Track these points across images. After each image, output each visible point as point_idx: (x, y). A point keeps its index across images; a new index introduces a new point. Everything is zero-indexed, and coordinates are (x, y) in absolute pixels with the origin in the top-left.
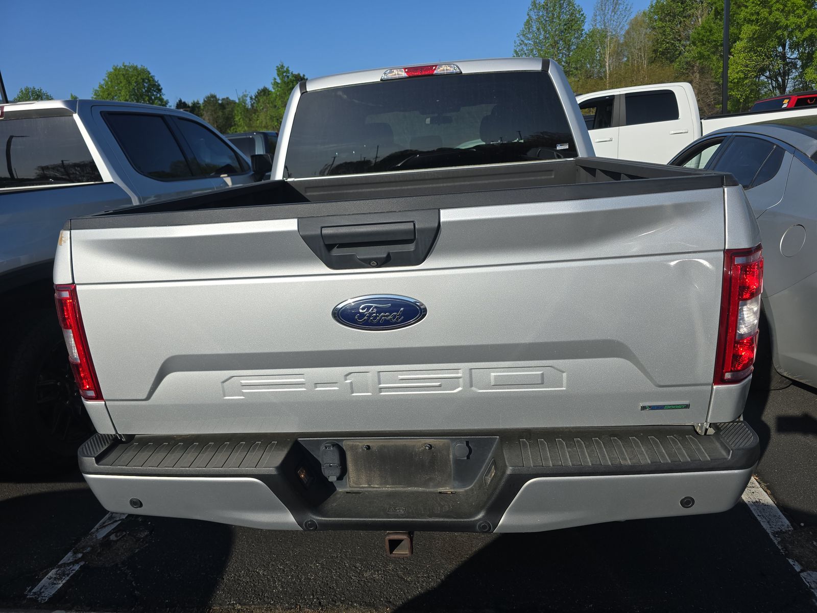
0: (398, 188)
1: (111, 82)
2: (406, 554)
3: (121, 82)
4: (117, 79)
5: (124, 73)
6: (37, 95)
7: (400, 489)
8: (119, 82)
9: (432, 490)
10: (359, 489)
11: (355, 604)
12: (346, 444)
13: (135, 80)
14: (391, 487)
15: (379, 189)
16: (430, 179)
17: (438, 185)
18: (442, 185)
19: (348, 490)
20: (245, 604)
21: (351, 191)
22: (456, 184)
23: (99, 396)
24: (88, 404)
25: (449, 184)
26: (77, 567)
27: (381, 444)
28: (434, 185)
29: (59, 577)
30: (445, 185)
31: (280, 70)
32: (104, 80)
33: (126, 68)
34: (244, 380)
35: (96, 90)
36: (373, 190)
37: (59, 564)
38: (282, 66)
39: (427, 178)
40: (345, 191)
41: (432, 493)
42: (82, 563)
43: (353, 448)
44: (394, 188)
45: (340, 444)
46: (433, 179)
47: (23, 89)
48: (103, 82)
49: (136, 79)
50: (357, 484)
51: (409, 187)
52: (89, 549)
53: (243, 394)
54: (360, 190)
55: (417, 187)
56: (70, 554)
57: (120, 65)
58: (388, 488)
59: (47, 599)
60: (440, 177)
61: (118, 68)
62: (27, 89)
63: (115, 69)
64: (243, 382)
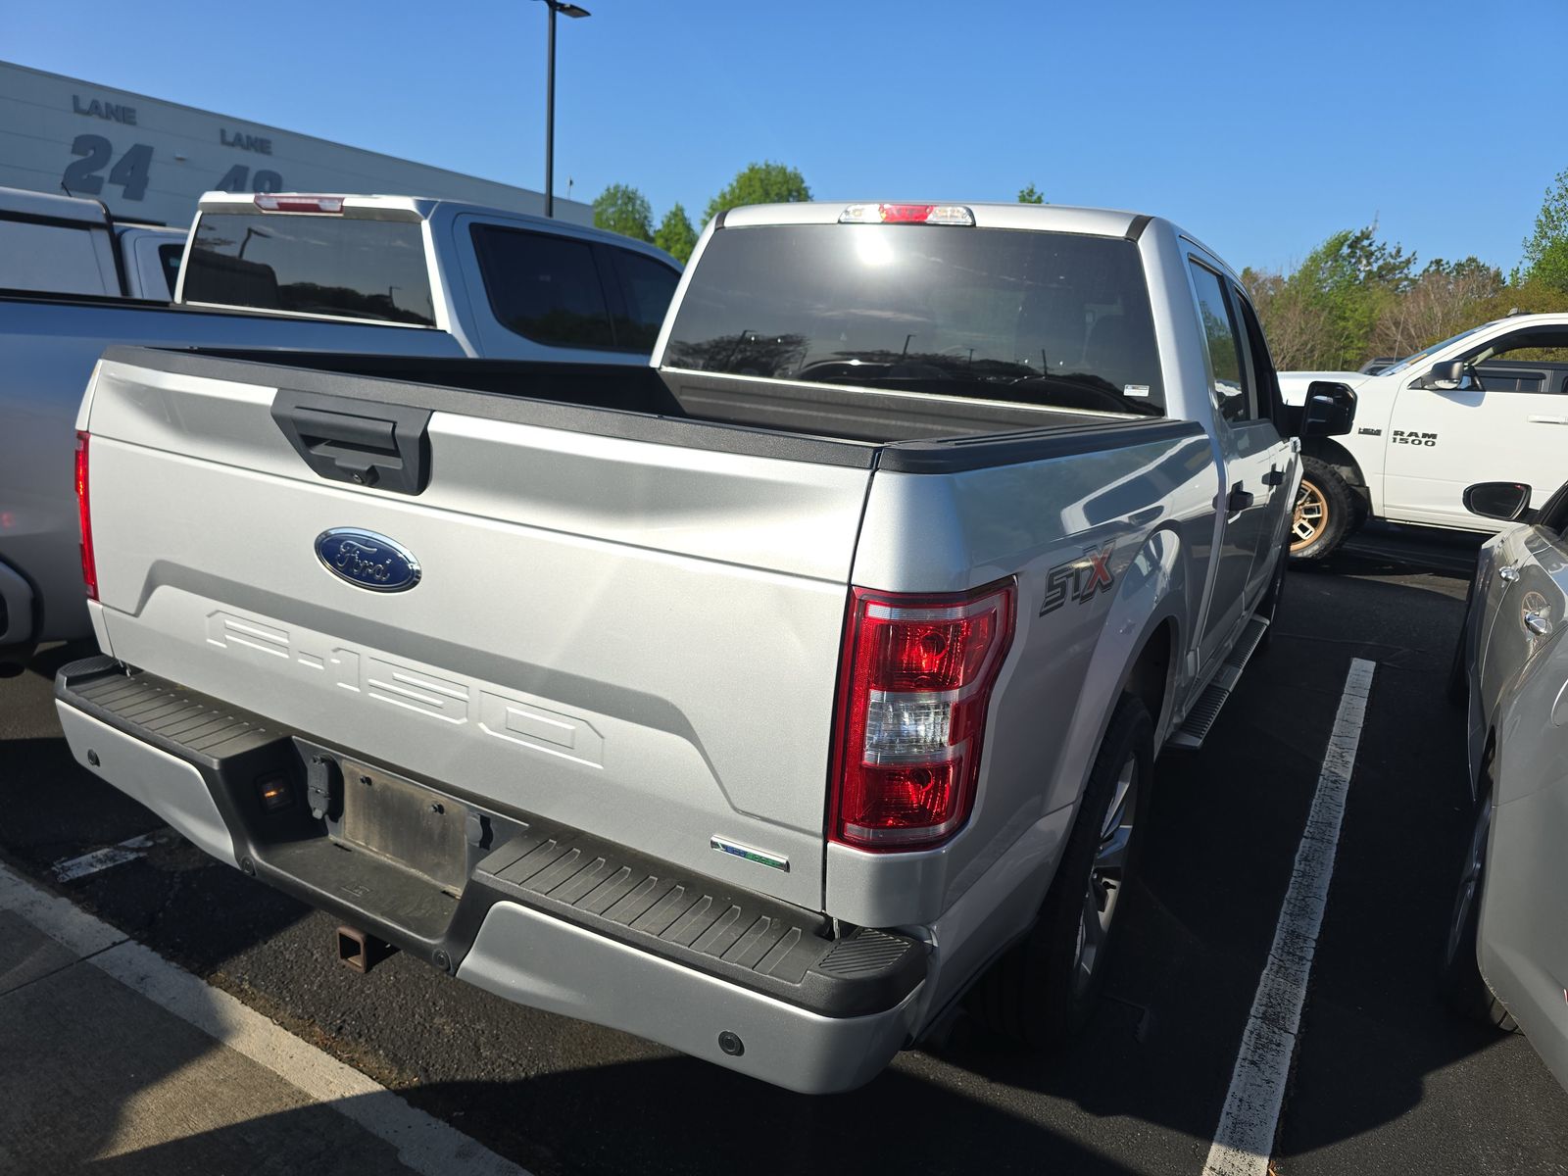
0: (822, 414)
1: (741, 189)
2: (357, 966)
3: (754, 192)
4: (750, 186)
5: (763, 176)
6: (629, 198)
7: (401, 866)
8: (751, 191)
9: (438, 883)
10: (353, 845)
11: (381, 1052)
12: (347, 766)
13: (777, 191)
14: (391, 859)
15: (791, 411)
16: (877, 409)
17: (887, 422)
18: (893, 422)
19: (341, 841)
20: (255, 986)
21: (747, 406)
22: (918, 425)
23: (96, 598)
24: (90, 602)
25: (906, 424)
26: (132, 857)
27: (385, 782)
28: (881, 421)
29: (108, 858)
30: (899, 423)
31: (1027, 197)
32: (731, 185)
33: (768, 170)
34: (231, 620)
35: (714, 201)
36: (781, 409)
37: (120, 844)
38: (1032, 191)
39: (870, 404)
40: (738, 404)
41: (434, 888)
42: (142, 855)
43: (352, 774)
44: (815, 413)
45: (338, 763)
46: (882, 409)
47: (612, 187)
48: (727, 189)
49: (780, 189)
50: (352, 837)
51: (840, 416)
52: (165, 840)
53: (226, 641)
54: (761, 407)
55: (853, 418)
56: (141, 838)
57: (761, 164)
58: (387, 859)
59: (68, 879)
60: (893, 407)
61: (757, 167)
62: (617, 187)
63: (752, 170)
64: (228, 622)
